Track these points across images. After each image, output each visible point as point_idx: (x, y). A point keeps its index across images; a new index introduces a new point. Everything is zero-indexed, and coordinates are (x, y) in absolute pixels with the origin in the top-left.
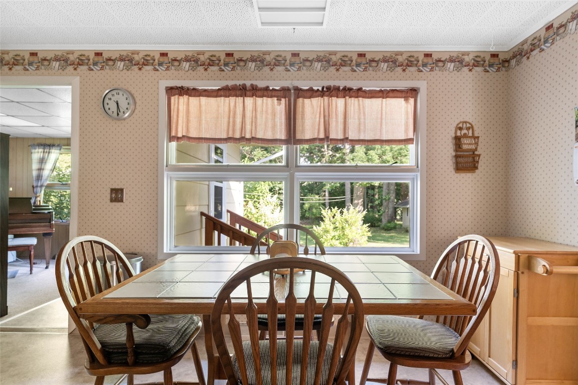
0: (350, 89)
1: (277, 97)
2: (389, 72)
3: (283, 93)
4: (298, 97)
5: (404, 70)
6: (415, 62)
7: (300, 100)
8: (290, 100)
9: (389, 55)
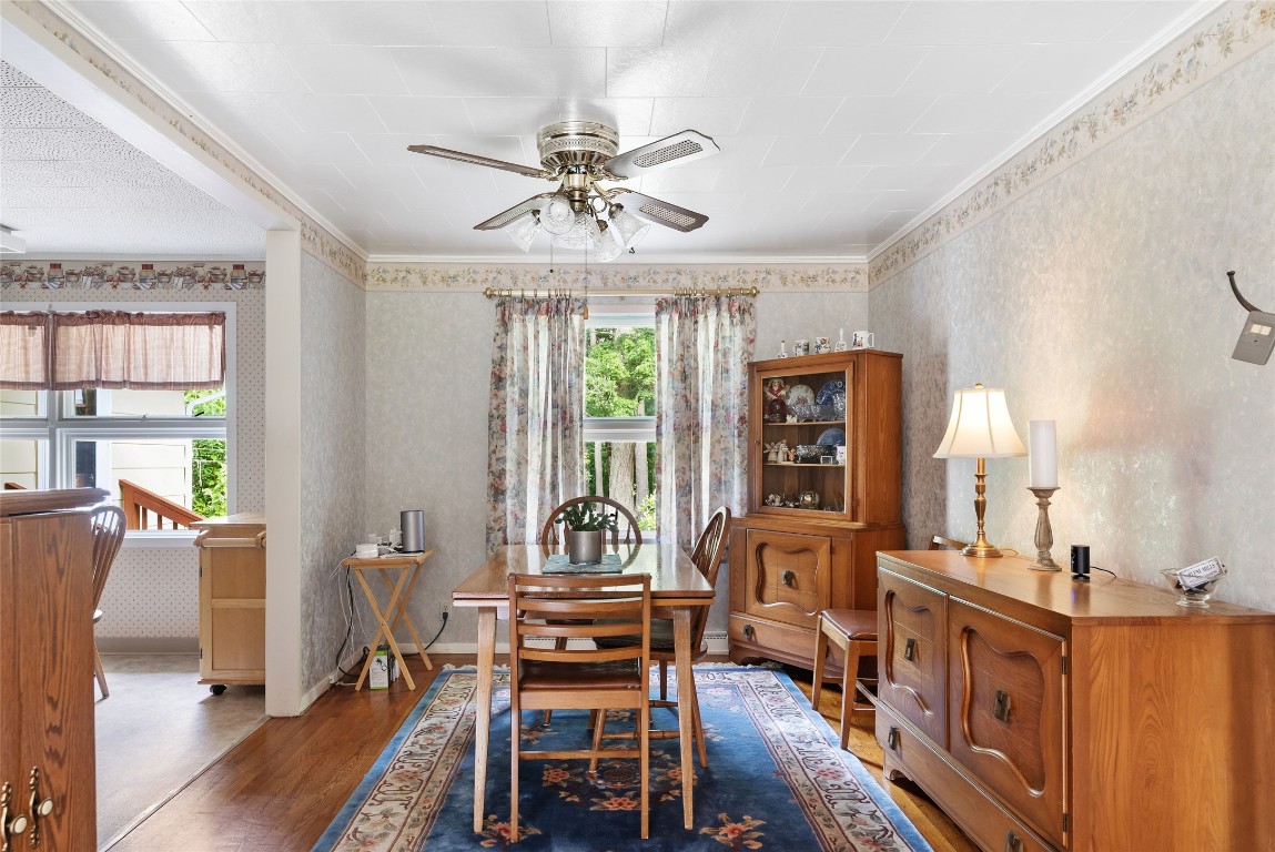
0: (128, 315)
1: (29, 324)
2: (185, 290)
3: (35, 319)
4: (59, 325)
5: (206, 287)
6: (222, 277)
7: (62, 329)
8: (46, 330)
9: (185, 268)
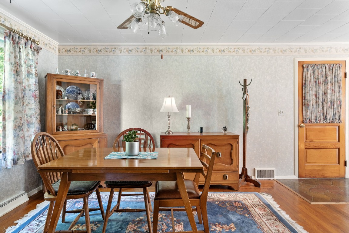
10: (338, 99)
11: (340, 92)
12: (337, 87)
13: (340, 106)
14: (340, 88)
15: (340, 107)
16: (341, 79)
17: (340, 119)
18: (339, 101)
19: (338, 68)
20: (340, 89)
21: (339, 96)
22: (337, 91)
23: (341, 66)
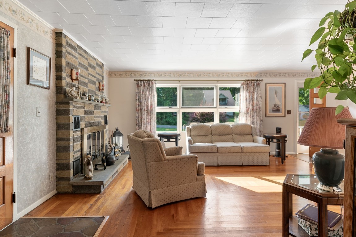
10: (5, 91)
11: (7, 78)
12: (4, 69)
13: (7, 102)
14: (7, 72)
15: (7, 104)
16: (9, 56)
17: (7, 125)
18: (7, 94)
19: (5, 36)
20: (8, 74)
21: (7, 85)
22: (3, 76)
23: (9, 34)
